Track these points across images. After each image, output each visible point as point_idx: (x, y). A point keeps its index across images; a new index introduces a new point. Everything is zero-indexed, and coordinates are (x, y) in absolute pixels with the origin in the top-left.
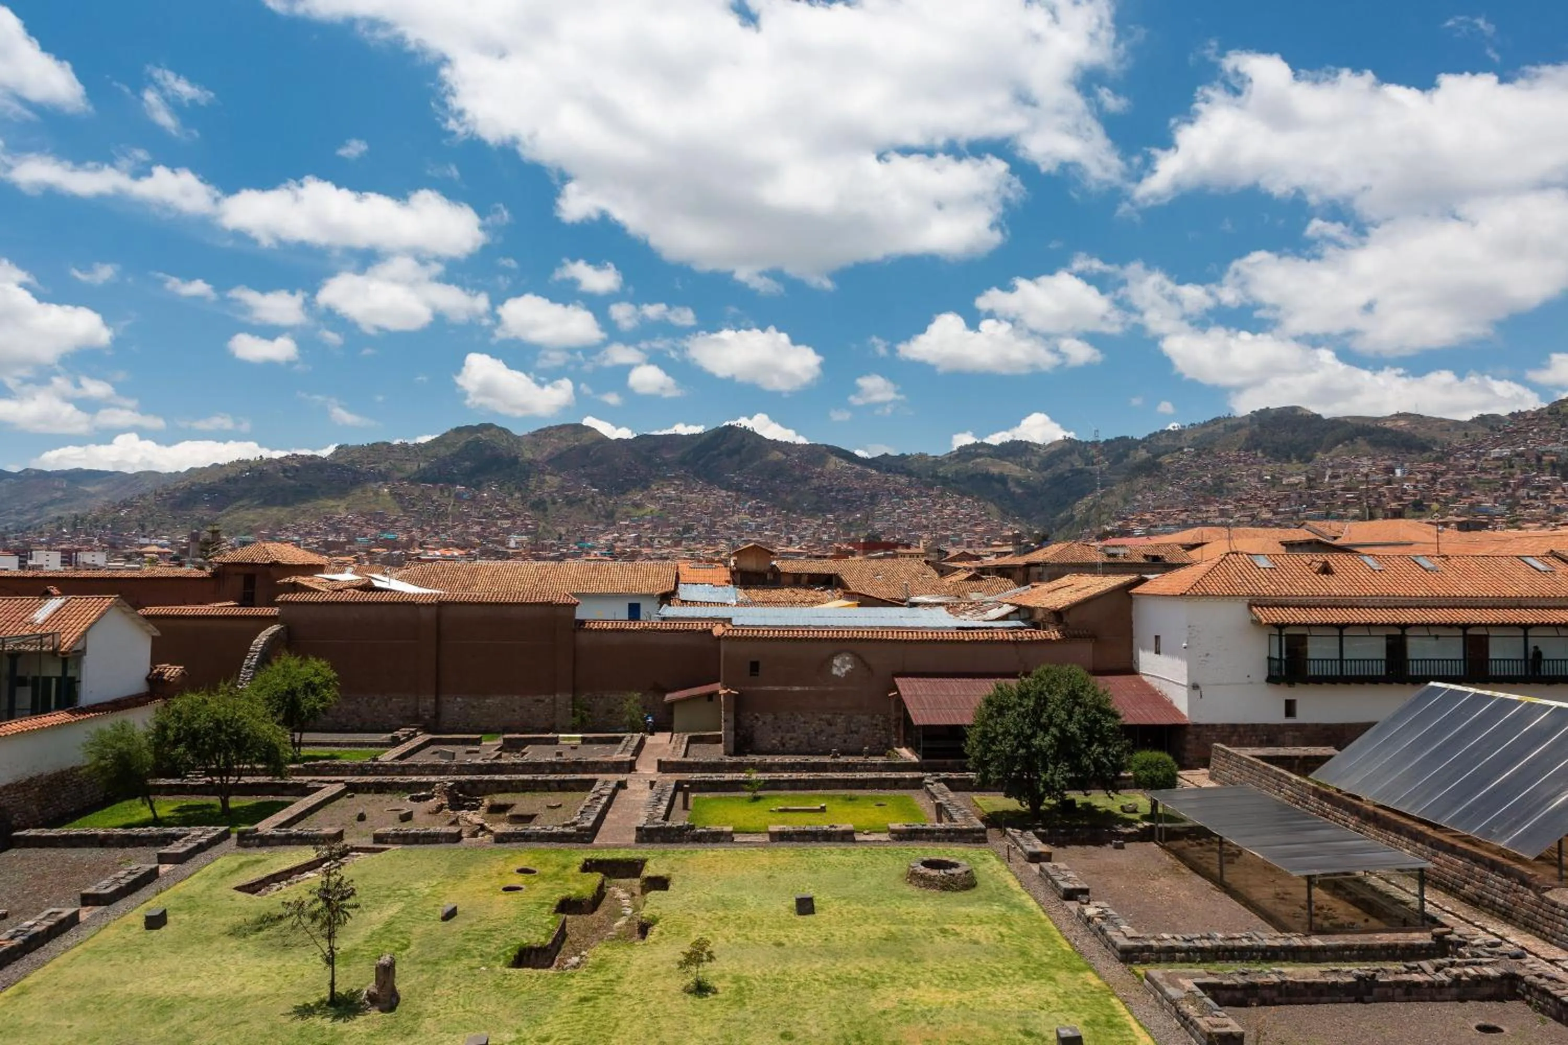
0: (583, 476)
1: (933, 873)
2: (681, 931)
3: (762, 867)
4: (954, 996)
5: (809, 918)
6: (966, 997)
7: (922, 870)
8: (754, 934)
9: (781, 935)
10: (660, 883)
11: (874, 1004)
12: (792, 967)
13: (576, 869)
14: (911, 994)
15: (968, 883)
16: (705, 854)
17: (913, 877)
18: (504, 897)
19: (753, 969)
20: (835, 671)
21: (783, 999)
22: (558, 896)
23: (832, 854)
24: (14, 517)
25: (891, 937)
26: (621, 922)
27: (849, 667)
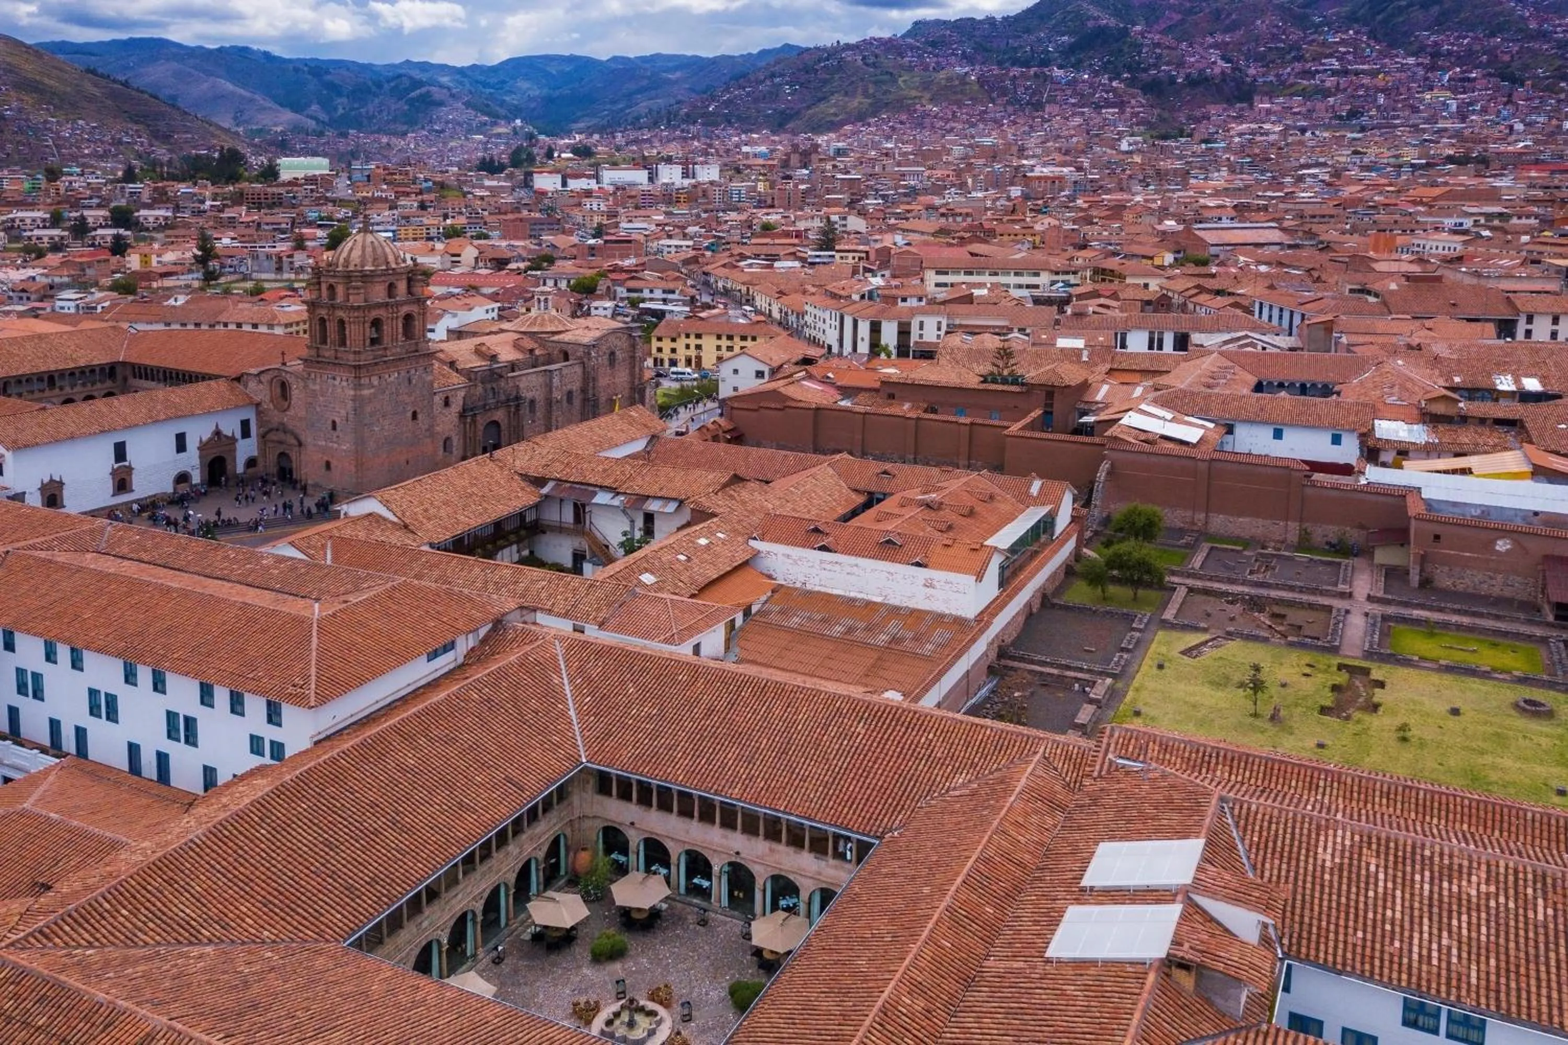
0: (1210, 47)
1: (1528, 707)
2: (1394, 713)
3: (1434, 685)
4: (1518, 765)
5: (1457, 718)
6: (1524, 766)
7: (1522, 704)
8: (1429, 720)
9: (1441, 723)
10: (1381, 685)
11: (1480, 761)
12: (1446, 739)
13: (1335, 669)
14: (1499, 760)
15: (1549, 715)
16: (1402, 672)
17: (1516, 706)
18: (1304, 679)
19: (1428, 737)
20: (1497, 548)
21: (1441, 751)
22: (1330, 683)
23: (1475, 684)
24: (608, 107)
25: (1497, 734)
26: (1361, 700)
27: (1508, 547)
